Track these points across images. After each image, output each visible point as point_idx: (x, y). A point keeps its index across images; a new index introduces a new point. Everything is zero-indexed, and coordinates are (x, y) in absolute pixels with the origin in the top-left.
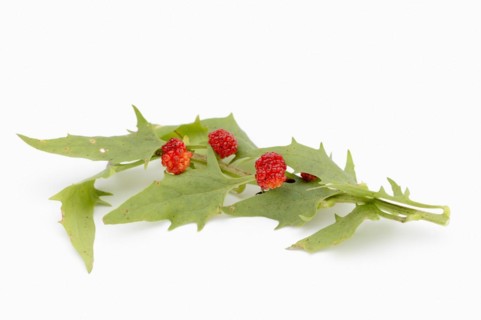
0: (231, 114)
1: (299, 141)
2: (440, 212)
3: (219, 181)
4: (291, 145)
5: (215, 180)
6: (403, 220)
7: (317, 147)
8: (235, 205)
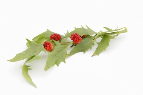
0: (48, 29)
1: (76, 27)
2: (124, 29)
3: (62, 48)
4: (75, 29)
5: (61, 48)
6: (117, 35)
7: (81, 27)
8: (70, 53)
